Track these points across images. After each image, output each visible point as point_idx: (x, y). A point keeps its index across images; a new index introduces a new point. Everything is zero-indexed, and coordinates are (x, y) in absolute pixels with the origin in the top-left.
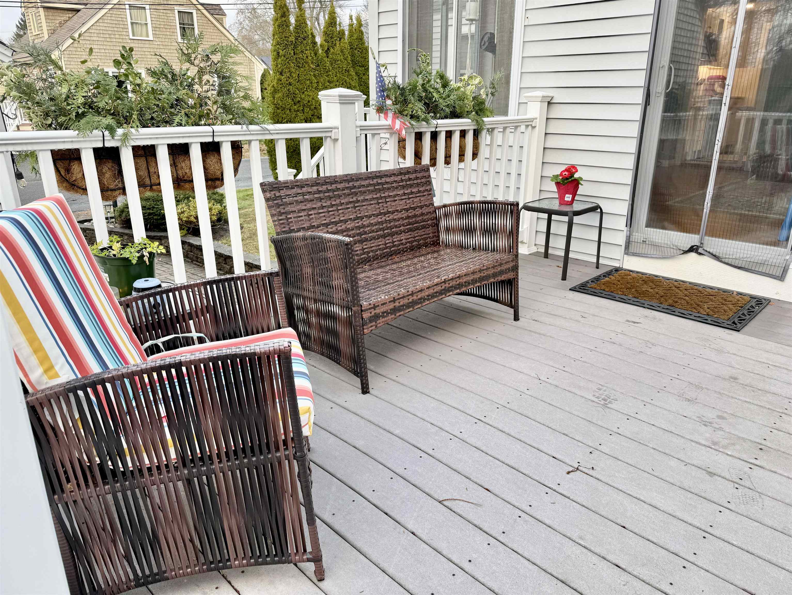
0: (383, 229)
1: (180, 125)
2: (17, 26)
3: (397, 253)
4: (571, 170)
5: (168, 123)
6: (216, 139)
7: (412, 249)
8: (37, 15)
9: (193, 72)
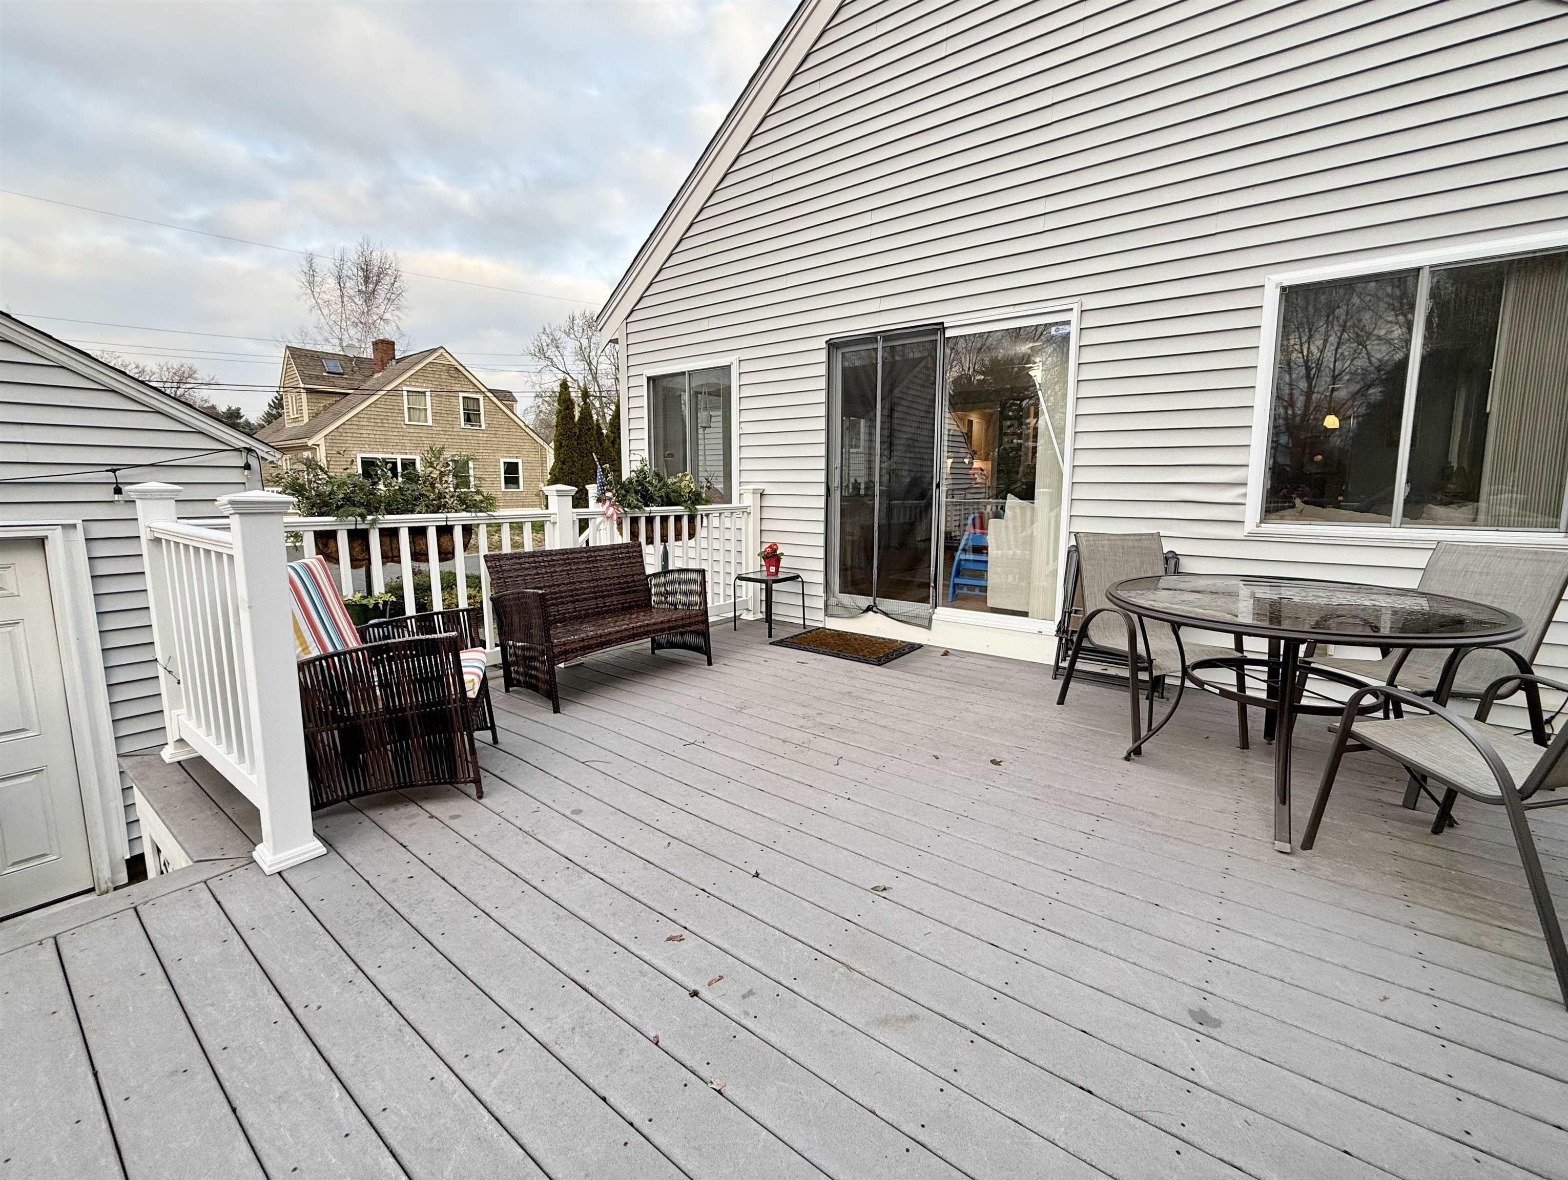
0: (595, 593)
1: (420, 513)
2: (269, 404)
3: (607, 612)
4: (773, 548)
5: (412, 512)
6: (449, 523)
7: (623, 609)
8: (298, 397)
9: (436, 474)
